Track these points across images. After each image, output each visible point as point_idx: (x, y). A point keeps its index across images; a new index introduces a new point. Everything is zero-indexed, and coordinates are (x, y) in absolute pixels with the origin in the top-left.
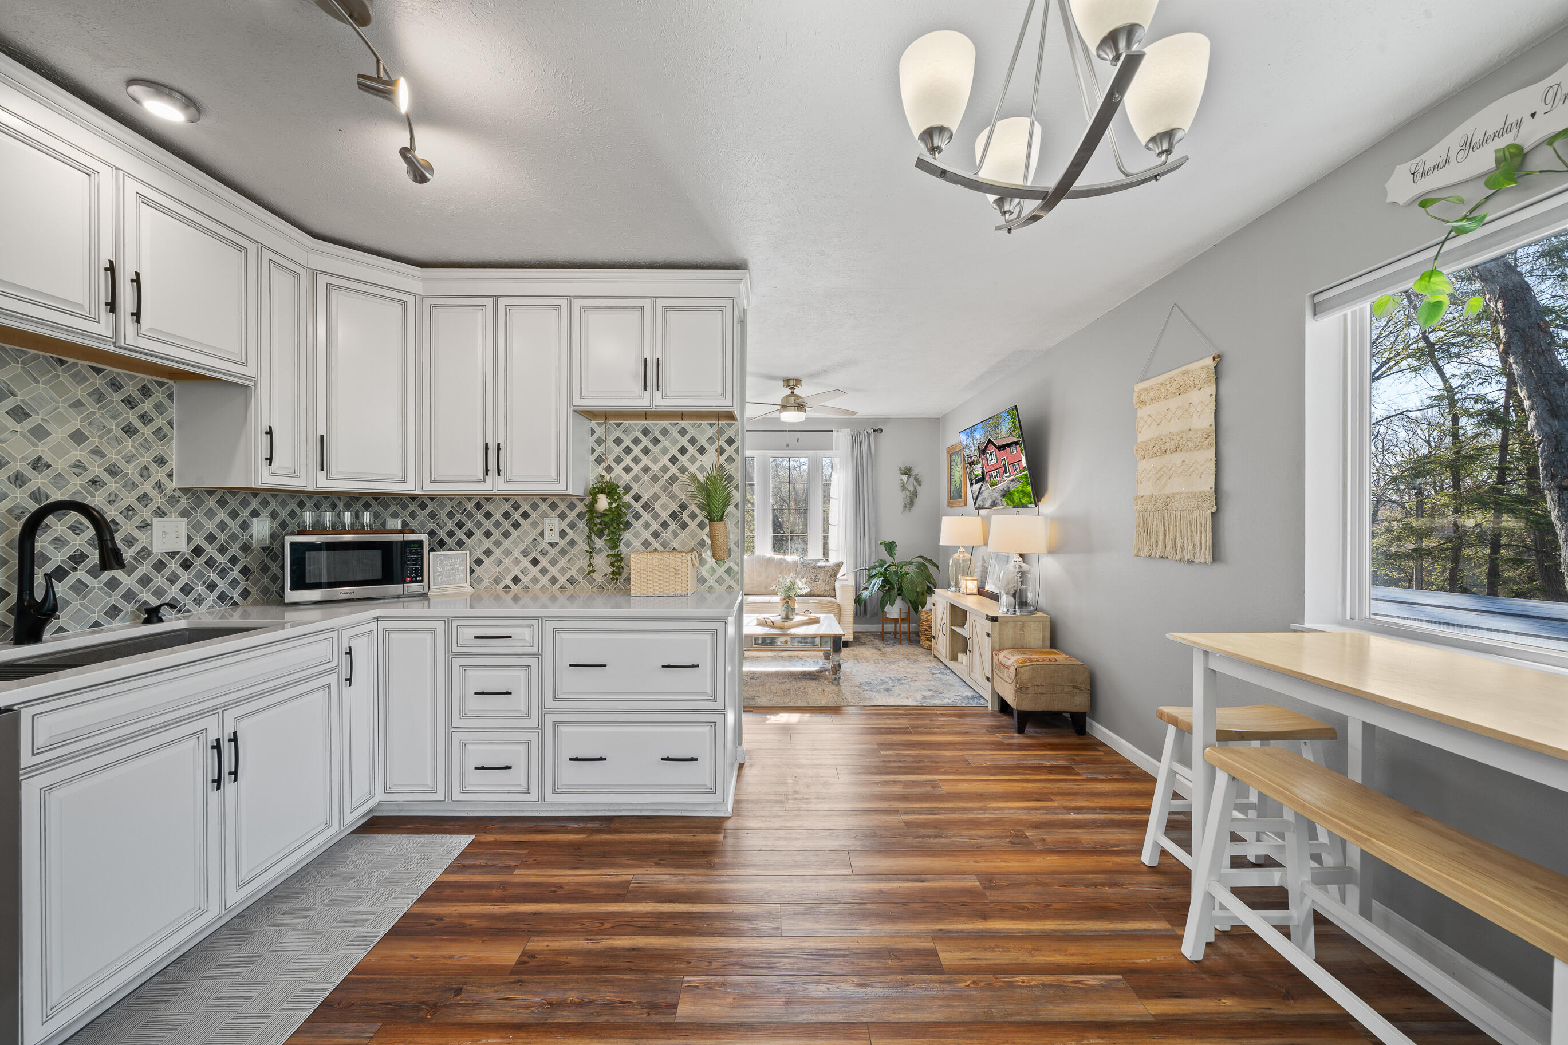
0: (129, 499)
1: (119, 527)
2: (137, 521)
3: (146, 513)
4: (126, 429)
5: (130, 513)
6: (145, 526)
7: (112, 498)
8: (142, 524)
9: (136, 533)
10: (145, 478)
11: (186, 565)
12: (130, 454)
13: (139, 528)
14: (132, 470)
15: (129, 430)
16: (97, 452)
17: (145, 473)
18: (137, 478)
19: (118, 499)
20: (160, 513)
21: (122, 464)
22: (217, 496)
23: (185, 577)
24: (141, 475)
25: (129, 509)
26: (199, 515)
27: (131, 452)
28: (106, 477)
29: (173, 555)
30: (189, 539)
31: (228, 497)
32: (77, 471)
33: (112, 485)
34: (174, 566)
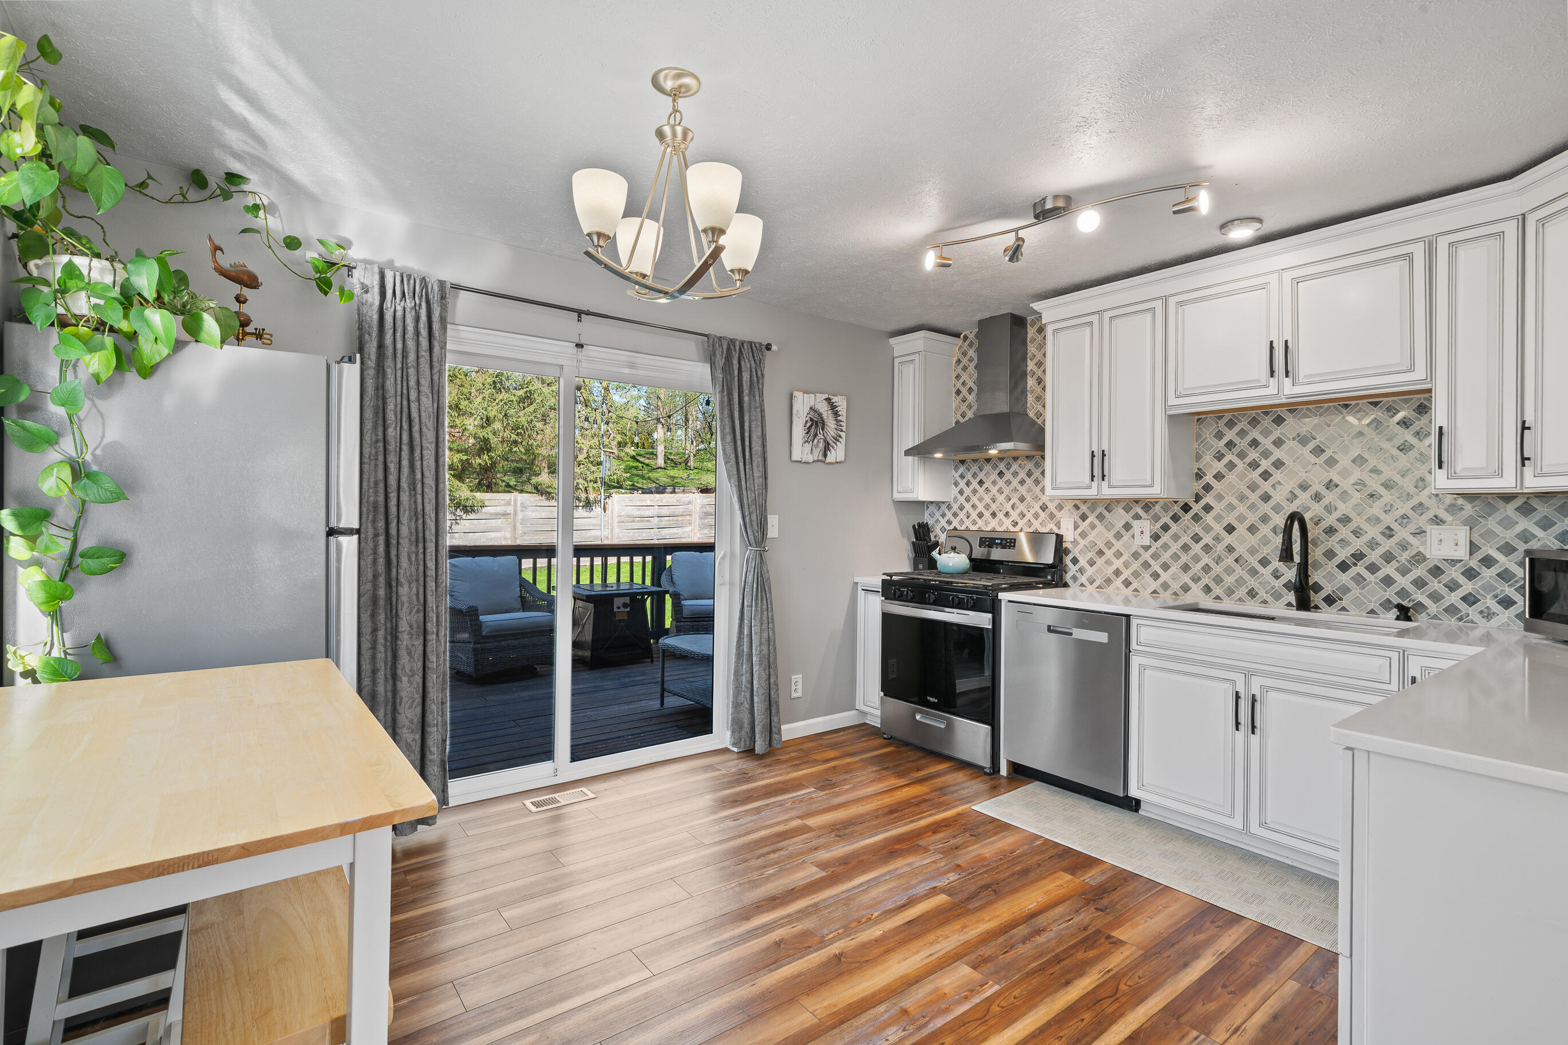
0: (1405, 508)
1: (1394, 533)
2: (1412, 527)
3: (1422, 521)
4: (1401, 448)
5: (1405, 521)
6: (1420, 533)
7: (1388, 507)
8: (1417, 531)
9: (1411, 539)
10: (1420, 489)
11: (1470, 574)
12: (1405, 469)
13: (1414, 534)
14: (1407, 484)
15: (1404, 448)
16: (1375, 471)
17: (1421, 484)
18: (1411, 490)
19: (1394, 509)
20: (1437, 521)
21: (1397, 478)
22: (1518, 502)
23: (1468, 587)
24: (1416, 487)
25: (1404, 517)
26: (1492, 523)
27: (1406, 466)
28: (1382, 490)
29: (1453, 562)
30: (1473, 548)
31: (1535, 503)
32: (1357, 487)
33: (1387, 497)
34: (1455, 574)
